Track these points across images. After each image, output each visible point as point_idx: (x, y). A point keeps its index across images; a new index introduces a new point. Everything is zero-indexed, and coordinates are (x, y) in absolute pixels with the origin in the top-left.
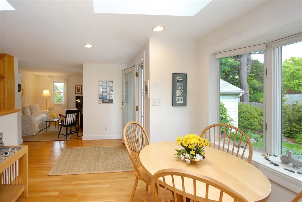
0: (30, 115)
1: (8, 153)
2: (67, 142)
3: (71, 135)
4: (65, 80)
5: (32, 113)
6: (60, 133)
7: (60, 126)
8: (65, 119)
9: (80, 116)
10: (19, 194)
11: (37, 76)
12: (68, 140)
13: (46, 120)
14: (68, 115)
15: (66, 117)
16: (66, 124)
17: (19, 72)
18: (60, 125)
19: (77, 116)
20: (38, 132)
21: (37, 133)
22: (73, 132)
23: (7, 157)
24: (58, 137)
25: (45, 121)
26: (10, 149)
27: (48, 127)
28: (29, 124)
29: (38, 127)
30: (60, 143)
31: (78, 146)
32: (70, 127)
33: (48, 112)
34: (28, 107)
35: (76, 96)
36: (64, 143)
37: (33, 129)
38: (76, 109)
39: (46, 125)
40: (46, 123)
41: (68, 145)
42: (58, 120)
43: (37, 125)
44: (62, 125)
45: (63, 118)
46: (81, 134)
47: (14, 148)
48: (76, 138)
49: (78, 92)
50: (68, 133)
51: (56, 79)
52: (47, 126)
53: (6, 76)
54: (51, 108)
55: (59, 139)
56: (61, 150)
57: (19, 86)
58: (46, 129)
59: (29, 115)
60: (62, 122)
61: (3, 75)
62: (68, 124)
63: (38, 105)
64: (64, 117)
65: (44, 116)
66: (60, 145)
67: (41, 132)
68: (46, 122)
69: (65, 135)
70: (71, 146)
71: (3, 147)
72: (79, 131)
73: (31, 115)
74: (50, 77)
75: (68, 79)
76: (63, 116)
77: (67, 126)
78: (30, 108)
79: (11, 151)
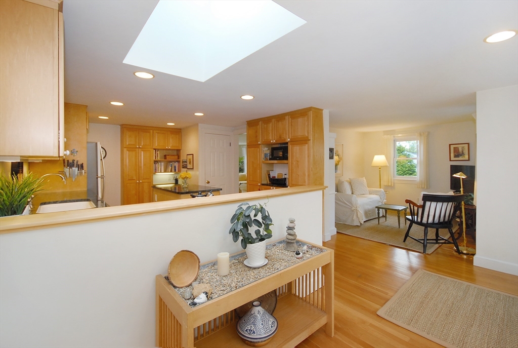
0: (350, 193)
1: (299, 254)
2: (425, 257)
3: (437, 246)
4: (421, 135)
5: (353, 190)
6: (407, 235)
7: (408, 223)
8: (420, 210)
9: (465, 209)
10: (317, 326)
11: (365, 134)
12: (428, 254)
13: (379, 204)
14: (428, 203)
15: (423, 207)
16: (425, 221)
17: (330, 131)
18: (409, 220)
19: (457, 208)
20: (363, 223)
21: (361, 224)
22: (443, 239)
23: (298, 259)
24: (404, 241)
25: (376, 207)
26: (305, 248)
27: (383, 216)
28: (347, 206)
29: (363, 214)
30: (408, 254)
31: (459, 277)
32: (435, 229)
33: (383, 192)
34: (347, 181)
35: (451, 166)
36: (419, 257)
37: (355, 217)
38: (451, 193)
39: (379, 213)
40: (379, 210)
41: (428, 264)
42: (405, 210)
43: (361, 212)
44: (412, 222)
45: (416, 208)
46: (467, 250)
47: (312, 247)
48: (452, 256)
49: (455, 156)
50: (428, 240)
51: (399, 135)
52: (381, 215)
53: (311, 138)
54: (390, 185)
55: (406, 246)
56: (412, 270)
57: (331, 150)
58: (377, 219)
59: (347, 193)
60: (412, 214)
61: (307, 137)
62: (430, 220)
63: (365, 180)
64: (419, 207)
65: (375, 197)
66: (409, 258)
67: (368, 224)
68: (378, 208)
69: (422, 241)
70: (438, 271)
71: (294, 241)
72: (463, 241)
73: (353, 194)
74: (386, 133)
75: (429, 133)
76: (415, 204)
77: (427, 226)
78: (350, 183)
79: (307, 251)
